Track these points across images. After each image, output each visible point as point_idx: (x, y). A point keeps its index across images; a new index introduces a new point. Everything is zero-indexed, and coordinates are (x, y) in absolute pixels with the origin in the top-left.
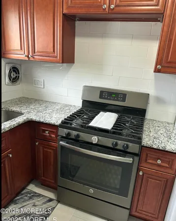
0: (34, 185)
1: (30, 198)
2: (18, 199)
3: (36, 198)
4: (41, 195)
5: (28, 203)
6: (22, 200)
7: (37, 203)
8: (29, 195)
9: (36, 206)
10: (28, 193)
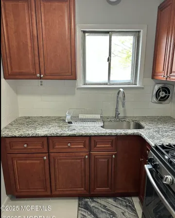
0: (139, 200)
1: (127, 206)
2: (119, 199)
3: (130, 210)
4: (136, 212)
5: (122, 208)
6: (121, 203)
7: (127, 214)
8: (128, 203)
9: (124, 215)
10: (129, 201)
